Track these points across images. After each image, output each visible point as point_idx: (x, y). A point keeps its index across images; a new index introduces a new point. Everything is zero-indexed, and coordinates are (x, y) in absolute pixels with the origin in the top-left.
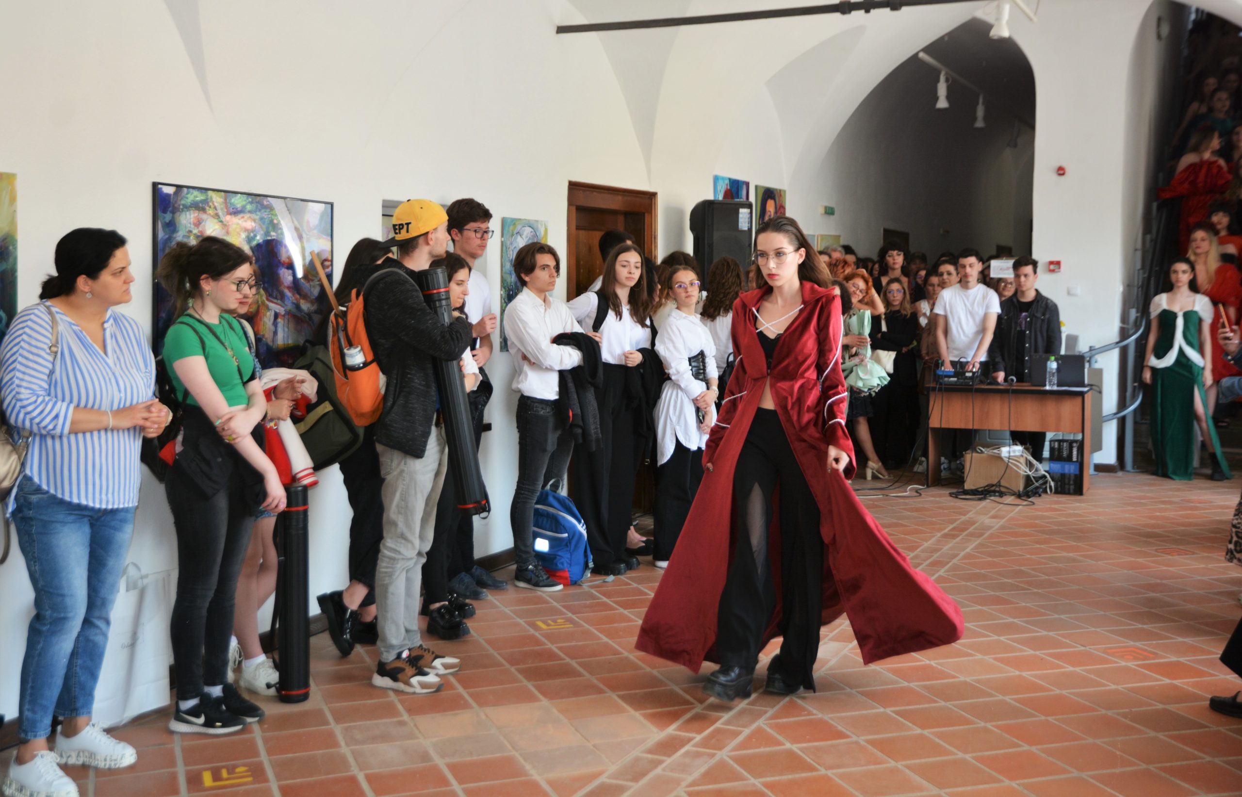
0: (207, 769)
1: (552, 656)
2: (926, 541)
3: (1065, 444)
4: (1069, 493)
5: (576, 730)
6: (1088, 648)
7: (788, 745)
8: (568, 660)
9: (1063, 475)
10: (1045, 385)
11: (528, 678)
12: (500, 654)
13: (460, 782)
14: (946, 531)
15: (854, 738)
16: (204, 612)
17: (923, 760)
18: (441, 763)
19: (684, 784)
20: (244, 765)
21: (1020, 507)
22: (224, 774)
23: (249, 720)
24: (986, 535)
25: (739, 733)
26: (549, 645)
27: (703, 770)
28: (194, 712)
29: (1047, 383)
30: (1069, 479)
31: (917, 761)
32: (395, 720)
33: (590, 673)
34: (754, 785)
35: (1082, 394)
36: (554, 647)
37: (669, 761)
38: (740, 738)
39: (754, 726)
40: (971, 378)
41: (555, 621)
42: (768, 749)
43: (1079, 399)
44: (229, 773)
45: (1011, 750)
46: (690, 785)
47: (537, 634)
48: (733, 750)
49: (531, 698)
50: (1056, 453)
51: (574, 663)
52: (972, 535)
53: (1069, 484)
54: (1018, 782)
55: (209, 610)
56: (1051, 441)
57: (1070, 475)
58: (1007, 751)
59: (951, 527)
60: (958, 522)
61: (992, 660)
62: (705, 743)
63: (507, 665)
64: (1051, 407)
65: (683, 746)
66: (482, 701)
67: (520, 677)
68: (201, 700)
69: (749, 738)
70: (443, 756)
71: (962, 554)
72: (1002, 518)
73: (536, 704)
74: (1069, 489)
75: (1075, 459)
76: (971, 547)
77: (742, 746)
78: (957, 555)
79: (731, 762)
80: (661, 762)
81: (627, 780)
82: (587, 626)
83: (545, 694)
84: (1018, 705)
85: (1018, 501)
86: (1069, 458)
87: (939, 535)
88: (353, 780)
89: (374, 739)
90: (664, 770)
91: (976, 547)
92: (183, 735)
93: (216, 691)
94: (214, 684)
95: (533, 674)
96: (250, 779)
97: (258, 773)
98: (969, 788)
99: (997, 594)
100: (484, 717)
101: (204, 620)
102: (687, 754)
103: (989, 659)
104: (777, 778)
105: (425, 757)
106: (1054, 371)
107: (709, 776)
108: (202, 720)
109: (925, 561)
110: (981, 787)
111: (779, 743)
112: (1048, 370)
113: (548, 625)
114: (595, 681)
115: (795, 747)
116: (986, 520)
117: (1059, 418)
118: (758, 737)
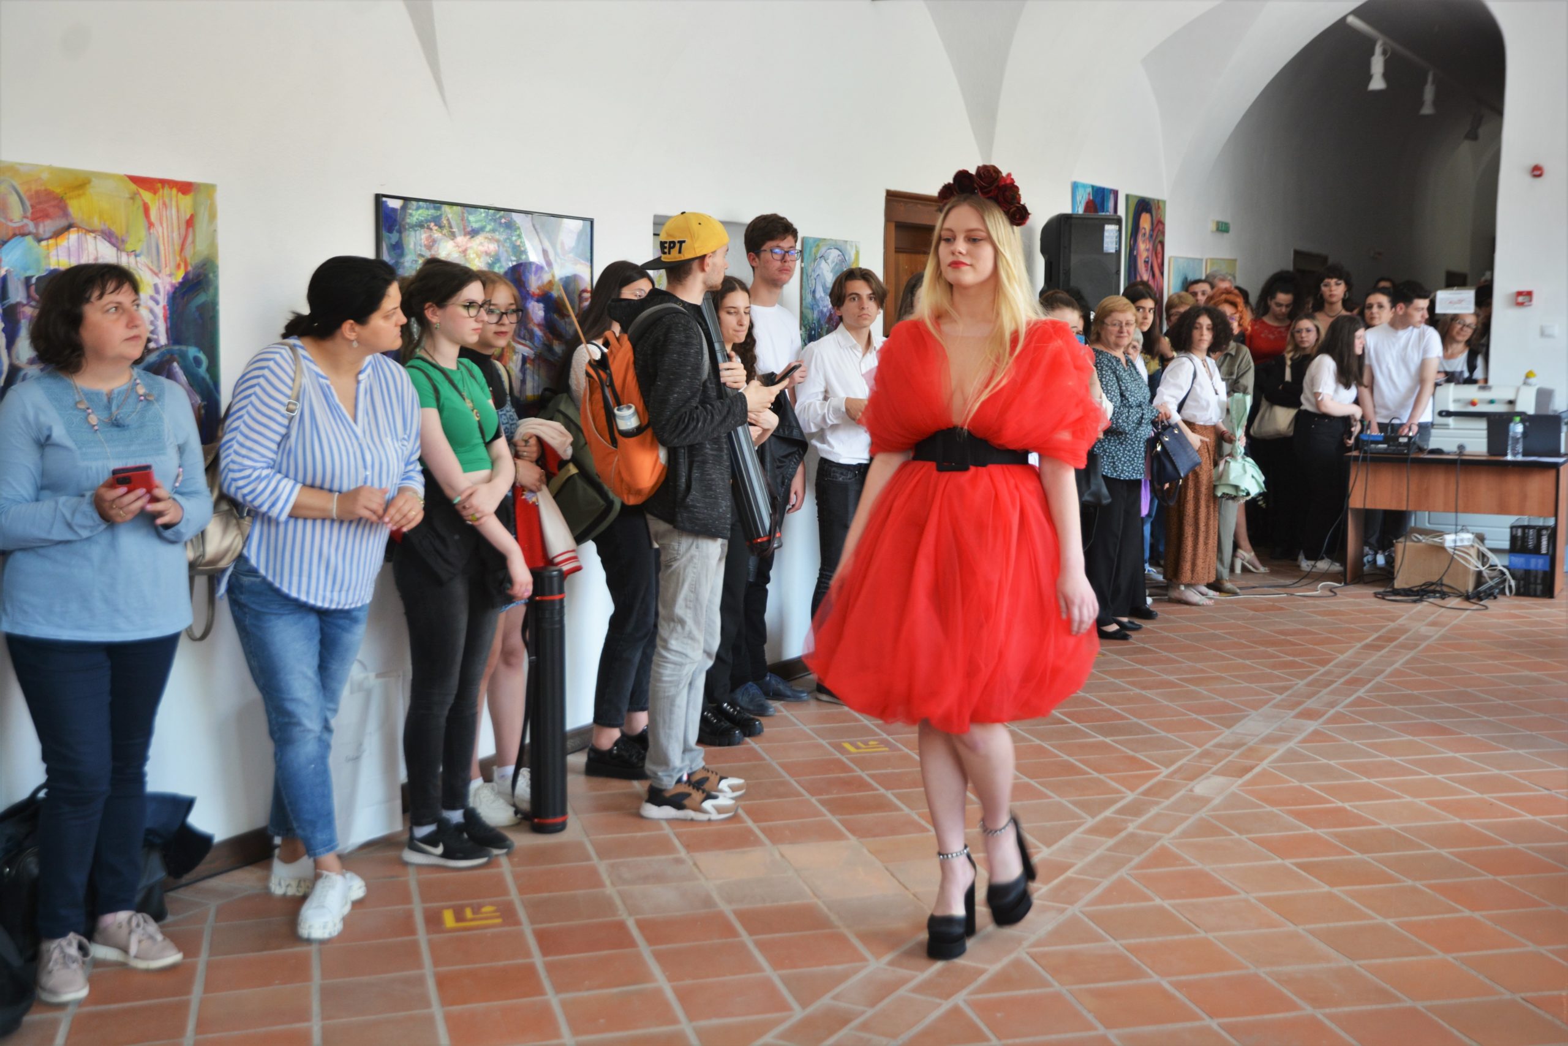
0: (448, 908)
1: (862, 785)
2: (1342, 652)
3: (1531, 532)
4: (1535, 595)
5: (893, 875)
6: (1553, 792)
7: (1158, 901)
8: (882, 791)
9: (1527, 572)
10: (1506, 455)
11: (833, 812)
12: (798, 782)
13: (751, 933)
14: (1368, 641)
15: (1243, 895)
16: (442, 721)
17: (1331, 925)
18: (726, 909)
19: (1025, 944)
20: (492, 904)
21: (1468, 612)
22: (468, 913)
23: (496, 852)
24: (1421, 647)
25: (1098, 884)
26: (859, 772)
27: (1050, 927)
28: (431, 840)
29: (1509, 451)
30: (1536, 577)
31: (1324, 925)
32: (671, 856)
33: (909, 806)
34: (1114, 948)
35: (1556, 466)
36: (864, 775)
38: (1098, 891)
39: (1114, 877)
40: (1407, 445)
41: (866, 743)
42: (1132, 905)
43: (1553, 473)
44: (474, 913)
45: (1446, 916)
46: (1034, 945)
47: (844, 759)
48: (1087, 905)
49: (838, 836)
50: (1519, 543)
51: (889, 795)
52: (1403, 646)
53: (1535, 583)
54: (1454, 955)
55: (449, 719)
56: (1512, 528)
57: (1537, 571)
58: (1441, 916)
59: (1375, 635)
60: (1384, 630)
61: (1423, 804)
62: (1054, 895)
63: (807, 796)
64: (1512, 484)
66: (776, 837)
67: (824, 810)
68: (438, 827)
69: (1109, 890)
70: (729, 901)
71: (1389, 670)
72: (1443, 625)
73: (843, 843)
74: (1535, 590)
75: (1544, 550)
76: (1401, 662)
77: (1100, 900)
78: (1382, 671)
79: (1086, 920)
82: (906, 750)
83: (853, 831)
84: (1458, 860)
85: (1466, 605)
86: (1537, 550)
87: (1359, 645)
88: (621, 926)
89: (645, 879)
91: (1407, 662)
92: (420, 867)
93: (456, 816)
94: (453, 808)
95: (836, 807)
96: (499, 921)
97: (508, 914)
98: (1390, 960)
99: (1434, 721)
100: (777, 856)
101: (442, 731)
103: (1420, 802)
104: (1144, 940)
105: (708, 901)
106: (1519, 436)
107: (1057, 934)
108: (440, 850)
109: (1339, 677)
110: (1406, 959)
111: (1147, 898)
112: (1511, 434)
113: (858, 747)
114: (916, 817)
115: (1167, 904)
116: (1424, 630)
117: (1524, 497)
118: (1120, 891)
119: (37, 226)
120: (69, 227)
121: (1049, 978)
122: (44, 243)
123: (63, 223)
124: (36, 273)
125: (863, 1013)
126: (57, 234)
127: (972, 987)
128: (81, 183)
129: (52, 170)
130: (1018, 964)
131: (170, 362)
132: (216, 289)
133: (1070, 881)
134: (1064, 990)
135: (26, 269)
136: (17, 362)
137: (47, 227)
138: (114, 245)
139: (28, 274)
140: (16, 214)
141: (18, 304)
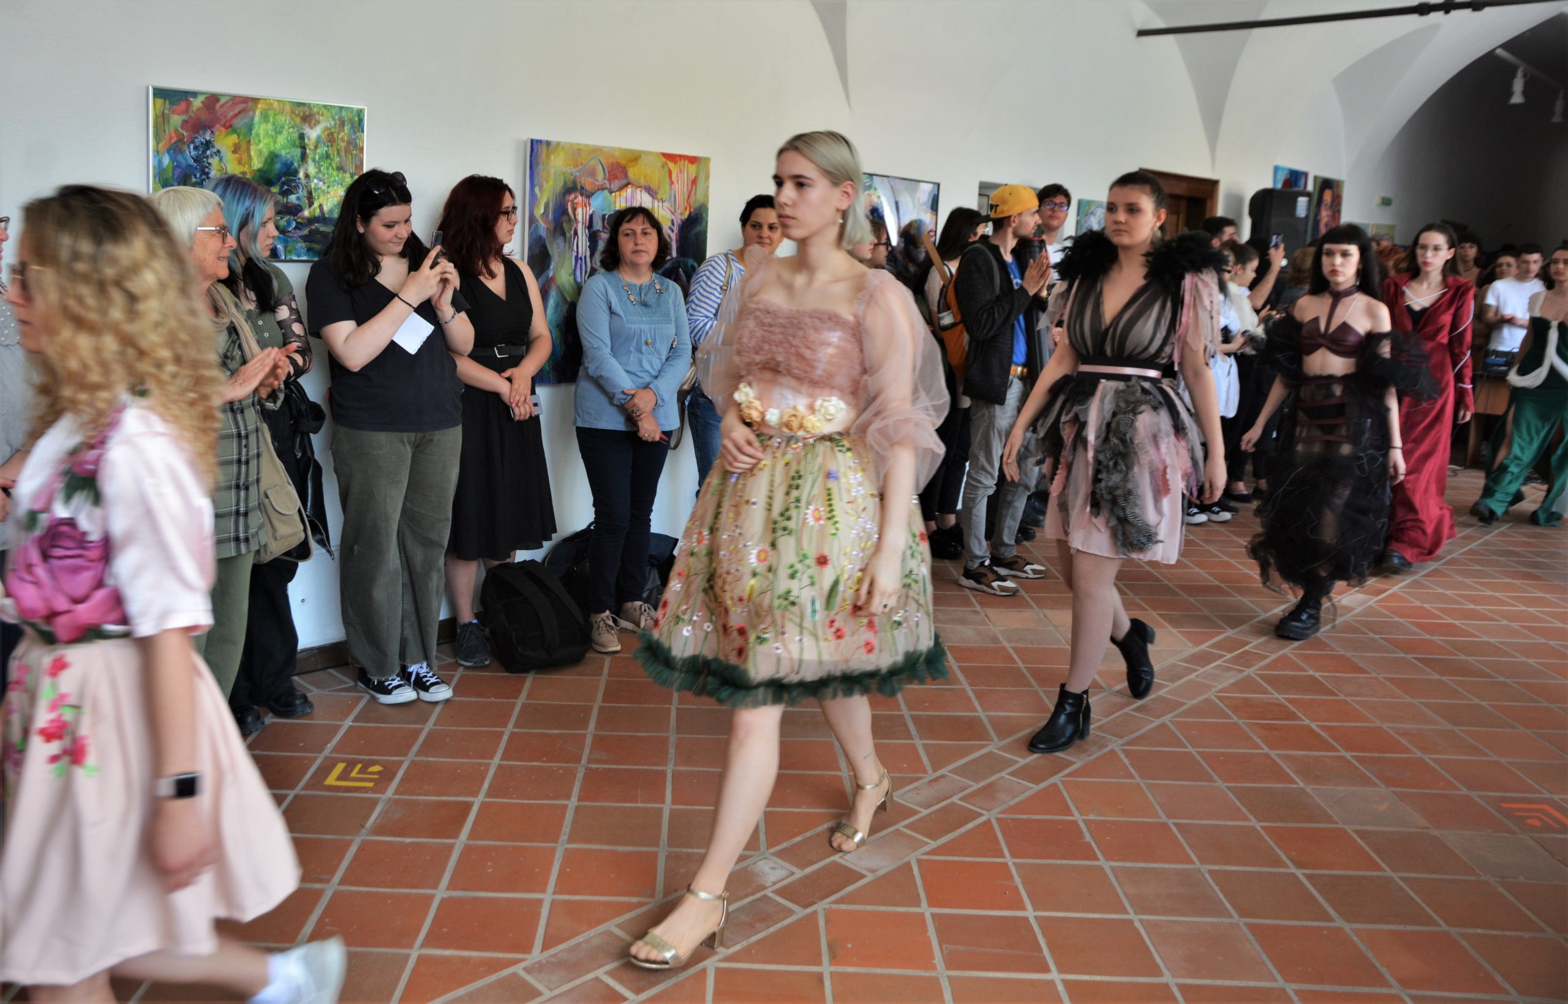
7: (1311, 672)
13: (1024, 662)
15: (1374, 675)
18: (1008, 646)
25: (1268, 657)
27: (1232, 681)
32: (970, 609)
34: (1277, 699)
37: (1202, 670)
38: (1267, 661)
42: (1291, 673)
46: (1220, 691)
48: (1258, 670)
62: (1235, 660)
65: (1215, 660)
69: (1275, 661)
70: (1010, 641)
77: (1268, 667)
79: (1258, 679)
80: (1196, 670)
81: (1164, 680)
89: (954, 621)
90: (1197, 676)
100: (1043, 616)
102: (1218, 666)
104: (1299, 696)
105: (995, 640)
107: (1238, 686)
111: (1303, 670)
115: (1317, 675)
118: (1282, 662)
119: (610, 184)
120: (628, 184)
121: (1231, 713)
122: (613, 194)
123: (625, 182)
124: (608, 212)
125: (1100, 720)
126: (621, 189)
128: (635, 157)
129: (620, 150)
130: (1208, 701)
131: (677, 268)
132: (707, 223)
133: (1247, 652)
135: (603, 210)
136: (594, 266)
137: (616, 184)
138: (651, 195)
139: (604, 213)
140: (600, 176)
141: (598, 231)
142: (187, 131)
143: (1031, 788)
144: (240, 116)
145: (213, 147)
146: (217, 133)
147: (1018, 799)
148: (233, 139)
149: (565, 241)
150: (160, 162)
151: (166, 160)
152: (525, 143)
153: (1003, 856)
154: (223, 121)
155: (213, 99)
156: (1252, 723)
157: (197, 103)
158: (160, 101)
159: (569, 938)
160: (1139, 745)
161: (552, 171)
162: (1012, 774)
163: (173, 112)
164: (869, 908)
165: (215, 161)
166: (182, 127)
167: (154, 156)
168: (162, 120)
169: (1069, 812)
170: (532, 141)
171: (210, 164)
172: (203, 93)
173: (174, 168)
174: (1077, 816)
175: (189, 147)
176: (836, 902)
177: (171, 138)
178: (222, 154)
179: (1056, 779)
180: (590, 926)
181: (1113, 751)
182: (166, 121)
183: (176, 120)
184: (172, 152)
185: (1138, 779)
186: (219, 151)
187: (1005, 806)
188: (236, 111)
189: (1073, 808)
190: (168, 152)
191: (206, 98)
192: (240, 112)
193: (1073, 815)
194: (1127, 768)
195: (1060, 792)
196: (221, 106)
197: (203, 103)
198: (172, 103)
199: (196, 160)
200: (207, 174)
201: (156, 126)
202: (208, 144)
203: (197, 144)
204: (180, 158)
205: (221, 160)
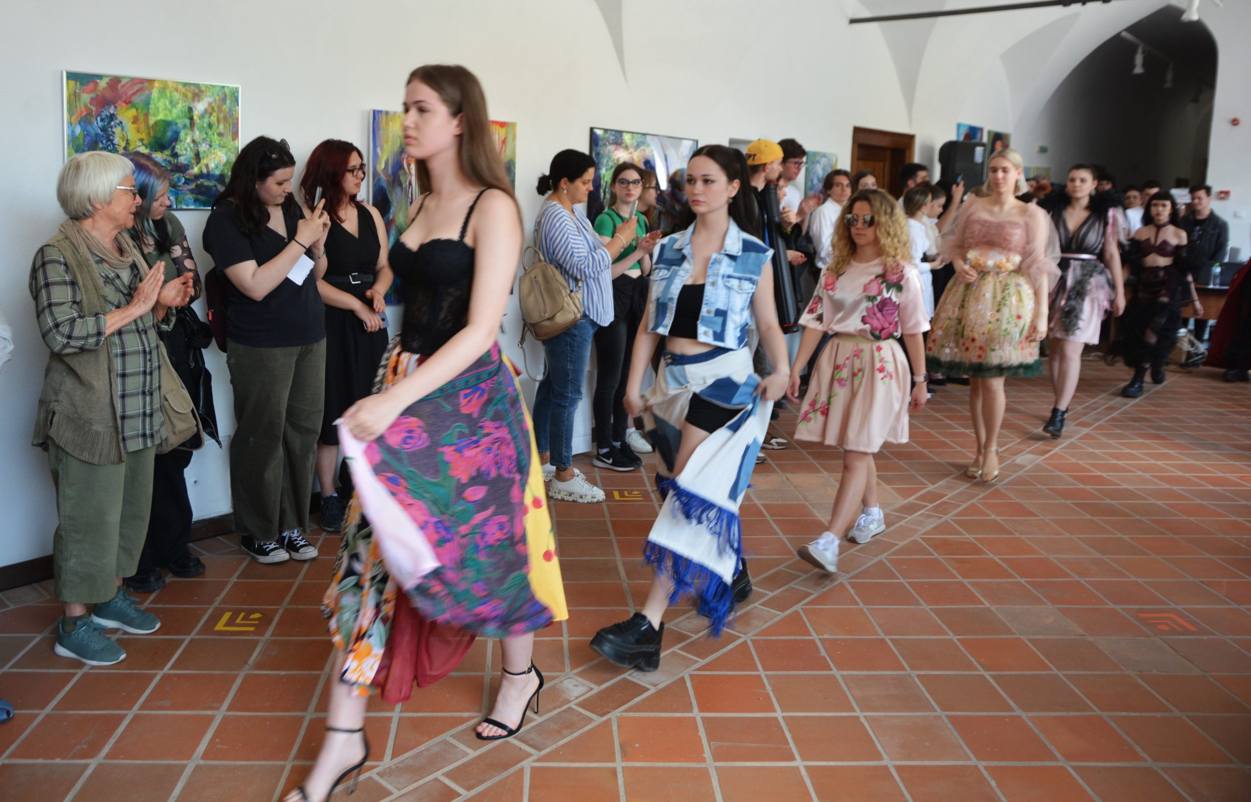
0: (616, 490)
7: (994, 517)
11: (815, 459)
13: (771, 516)
15: (1042, 517)
18: (759, 503)
19: (920, 533)
20: (638, 491)
22: (626, 494)
23: (639, 465)
25: (960, 506)
27: (933, 525)
28: (606, 457)
31: (1085, 536)
34: (968, 538)
37: (910, 518)
38: (960, 509)
39: (969, 503)
42: (978, 517)
44: (629, 494)
46: (925, 534)
48: (954, 516)
62: (936, 509)
63: (801, 449)
65: (920, 510)
66: (784, 469)
67: (809, 457)
68: (610, 450)
69: (966, 509)
70: (760, 499)
73: (820, 475)
77: (961, 514)
79: (953, 523)
80: (906, 518)
83: (826, 469)
90: (906, 522)
92: (601, 469)
93: (619, 445)
94: (618, 441)
96: (641, 499)
97: (646, 496)
100: (785, 479)
102: (922, 514)
104: (985, 536)
107: (936, 529)
108: (610, 462)
111: (987, 515)
115: (998, 519)
118: (972, 510)
121: (932, 551)
127: (890, 552)
130: (915, 542)
134: (940, 557)
142: (94, 106)
143: (778, 615)
144: (138, 94)
145: (116, 119)
146: (119, 108)
147: (768, 624)
148: (132, 112)
149: (402, 190)
150: (73, 132)
151: (78, 130)
152: (369, 113)
153: (757, 670)
154: (124, 98)
155: (115, 81)
156: (949, 558)
157: (103, 84)
158: (72, 83)
159: (414, 748)
160: (862, 578)
161: (391, 135)
162: (763, 604)
163: (83, 91)
164: (652, 715)
165: (117, 130)
166: (91, 103)
167: (68, 127)
168: (74, 98)
169: (808, 633)
170: (374, 111)
171: (114, 133)
172: (107, 76)
173: (85, 136)
174: (814, 636)
175: (96, 119)
176: (625, 711)
177: (81, 112)
178: (124, 124)
179: (798, 607)
180: (430, 738)
181: (841, 584)
182: (77, 99)
183: (86, 98)
184: (82, 123)
185: (861, 605)
186: (121, 123)
187: (758, 630)
188: (135, 90)
189: (811, 630)
190: (80, 123)
191: (111, 80)
192: (138, 91)
193: (811, 636)
194: (852, 597)
195: (801, 618)
196: (123, 86)
197: (107, 83)
198: (82, 84)
199: (103, 129)
200: (112, 141)
201: (69, 103)
202: (112, 117)
203: (103, 116)
204: (89, 128)
205: (123, 129)
